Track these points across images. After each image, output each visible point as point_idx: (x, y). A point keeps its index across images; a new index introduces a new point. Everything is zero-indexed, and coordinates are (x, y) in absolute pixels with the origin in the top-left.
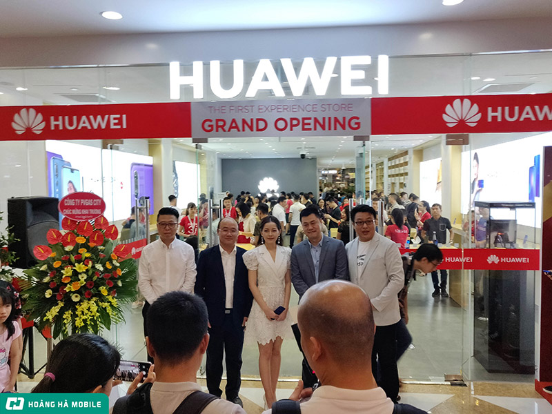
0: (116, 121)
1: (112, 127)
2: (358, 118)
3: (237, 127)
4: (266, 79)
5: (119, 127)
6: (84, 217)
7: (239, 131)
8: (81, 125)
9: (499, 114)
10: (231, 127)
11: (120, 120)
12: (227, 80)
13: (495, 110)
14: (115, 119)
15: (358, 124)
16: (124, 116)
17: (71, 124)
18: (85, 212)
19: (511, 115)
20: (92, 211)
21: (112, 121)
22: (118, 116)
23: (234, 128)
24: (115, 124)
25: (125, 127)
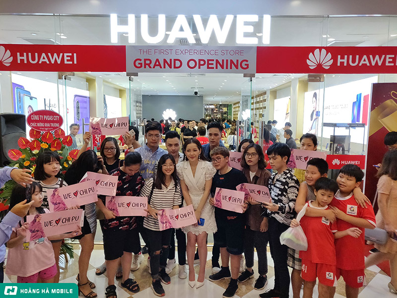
0: (69, 58)
1: (66, 62)
2: (247, 61)
3: (160, 65)
4: (182, 29)
5: (71, 63)
6: (46, 129)
7: (161, 67)
8: (42, 60)
9: (345, 61)
10: (155, 65)
11: (72, 57)
12: (153, 30)
13: (342, 58)
14: (67, 56)
15: (247, 65)
16: (75, 54)
17: (33, 59)
18: (48, 125)
19: (354, 61)
20: (52, 125)
21: (66, 58)
22: (70, 54)
23: (157, 65)
24: (68, 60)
25: (75, 63)
